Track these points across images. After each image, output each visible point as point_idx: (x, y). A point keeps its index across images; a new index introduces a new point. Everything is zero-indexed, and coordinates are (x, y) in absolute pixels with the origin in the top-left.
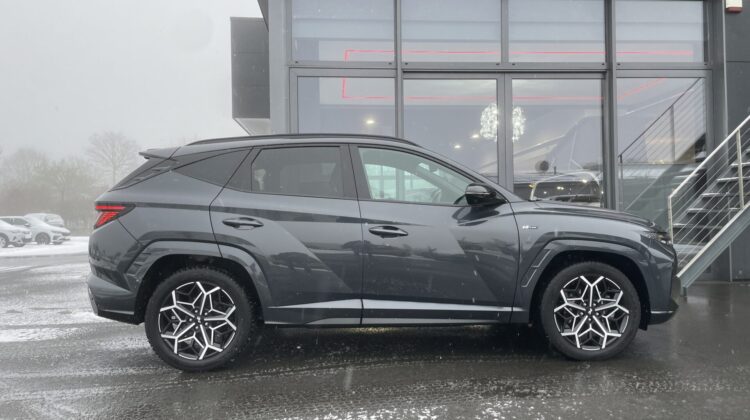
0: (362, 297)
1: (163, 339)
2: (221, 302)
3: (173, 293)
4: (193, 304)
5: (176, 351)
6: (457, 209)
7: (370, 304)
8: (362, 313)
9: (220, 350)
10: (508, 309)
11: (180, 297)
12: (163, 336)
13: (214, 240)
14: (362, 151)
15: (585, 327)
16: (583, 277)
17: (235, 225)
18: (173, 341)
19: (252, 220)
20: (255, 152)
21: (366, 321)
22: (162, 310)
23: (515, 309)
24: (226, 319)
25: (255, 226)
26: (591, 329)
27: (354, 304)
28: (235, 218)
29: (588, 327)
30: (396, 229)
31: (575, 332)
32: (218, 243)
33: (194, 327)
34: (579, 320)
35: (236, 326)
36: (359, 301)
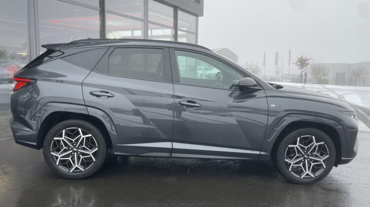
0: (172, 141)
1: (52, 155)
2: (90, 143)
3: (64, 131)
4: (73, 140)
5: (57, 164)
6: (231, 91)
7: (177, 146)
8: (172, 150)
9: (83, 170)
10: (258, 153)
11: (67, 134)
12: (52, 153)
13: (84, 104)
14: (176, 52)
15: (299, 163)
16: (314, 137)
17: (98, 96)
18: (57, 158)
19: (107, 93)
20: (111, 49)
21: (174, 155)
22: (55, 138)
23: (262, 153)
24: (91, 153)
25: (109, 97)
26: (301, 165)
27: (167, 145)
28: (97, 91)
29: (300, 164)
30: (195, 103)
31: (292, 162)
32: (87, 106)
33: (71, 153)
34: (298, 157)
35: (96, 159)
36: (171, 143)
